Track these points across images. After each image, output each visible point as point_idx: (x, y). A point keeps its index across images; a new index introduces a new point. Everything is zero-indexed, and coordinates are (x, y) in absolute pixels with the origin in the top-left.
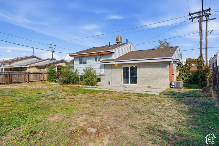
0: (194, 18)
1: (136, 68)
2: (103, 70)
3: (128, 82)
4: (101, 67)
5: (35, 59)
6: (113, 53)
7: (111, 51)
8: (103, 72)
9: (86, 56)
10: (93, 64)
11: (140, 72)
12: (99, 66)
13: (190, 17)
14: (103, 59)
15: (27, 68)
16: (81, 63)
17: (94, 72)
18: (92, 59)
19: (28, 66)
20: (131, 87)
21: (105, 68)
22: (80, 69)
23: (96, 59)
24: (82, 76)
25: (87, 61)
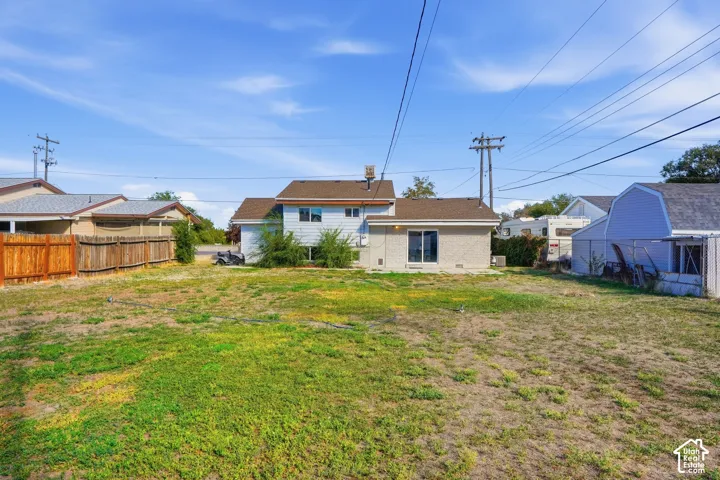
1: (435, 234)
2: (367, 235)
3: (420, 260)
4: (363, 229)
6: (393, 204)
7: (390, 200)
8: (367, 239)
9: (322, 205)
10: (340, 225)
11: (443, 241)
12: (357, 228)
14: (366, 215)
15: (71, 222)
16: (304, 216)
17: (345, 241)
18: (339, 212)
19: (77, 217)
20: (426, 267)
21: (371, 233)
22: (303, 233)
23: (348, 213)
24: (307, 248)
25: (325, 216)
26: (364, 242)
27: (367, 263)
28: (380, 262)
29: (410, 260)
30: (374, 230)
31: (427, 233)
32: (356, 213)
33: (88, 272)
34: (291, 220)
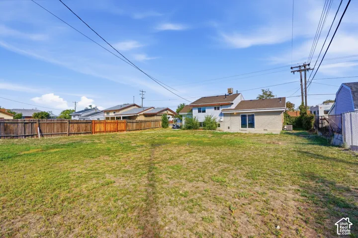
0: (295, 71)
1: (253, 115)
2: (223, 117)
3: (246, 127)
4: (221, 115)
5: (135, 107)
6: (233, 104)
7: (231, 102)
8: (223, 119)
9: (206, 106)
10: (213, 114)
11: (257, 119)
12: (219, 114)
13: (292, 70)
14: (222, 109)
15: (137, 116)
16: (199, 111)
17: (214, 120)
18: (212, 108)
19: (138, 115)
20: (248, 130)
21: (224, 116)
22: (199, 117)
23: (215, 109)
24: (201, 123)
25: (207, 110)
26: (222, 120)
27: (224, 128)
28: (229, 128)
29: (242, 127)
30: (225, 115)
31: (249, 115)
32: (218, 109)
33: (130, 130)
34: (195, 112)
